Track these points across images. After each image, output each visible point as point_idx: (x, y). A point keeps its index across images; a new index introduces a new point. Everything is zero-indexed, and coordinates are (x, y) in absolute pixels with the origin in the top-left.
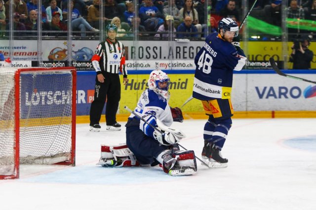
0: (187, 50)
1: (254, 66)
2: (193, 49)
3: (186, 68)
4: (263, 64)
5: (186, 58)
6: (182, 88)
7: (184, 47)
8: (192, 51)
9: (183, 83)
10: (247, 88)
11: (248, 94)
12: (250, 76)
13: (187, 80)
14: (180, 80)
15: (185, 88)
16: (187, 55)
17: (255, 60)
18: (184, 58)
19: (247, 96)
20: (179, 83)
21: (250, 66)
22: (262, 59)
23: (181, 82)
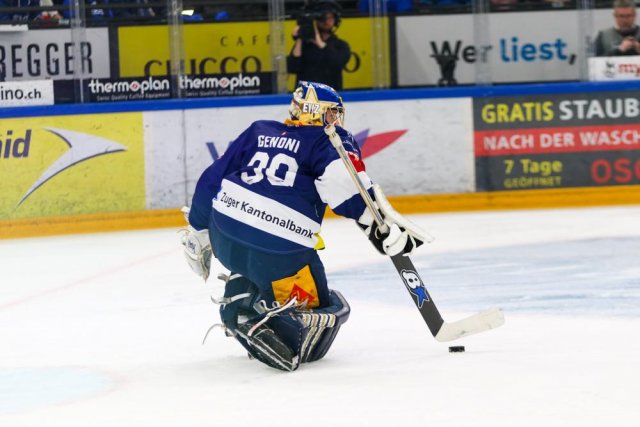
0: (21, 54)
1: (200, 89)
2: (38, 50)
3: (25, 103)
4: (224, 82)
5: (20, 75)
6: (16, 154)
7: (14, 48)
8: (34, 55)
9: (18, 141)
10: (184, 147)
11: (189, 162)
12: (192, 115)
13: (29, 133)
14: (10, 133)
15: (25, 153)
16: (22, 67)
17: (198, 72)
18: (16, 75)
19: (185, 167)
20: (8, 142)
21: (189, 90)
22: (218, 70)
23: (13, 138)
